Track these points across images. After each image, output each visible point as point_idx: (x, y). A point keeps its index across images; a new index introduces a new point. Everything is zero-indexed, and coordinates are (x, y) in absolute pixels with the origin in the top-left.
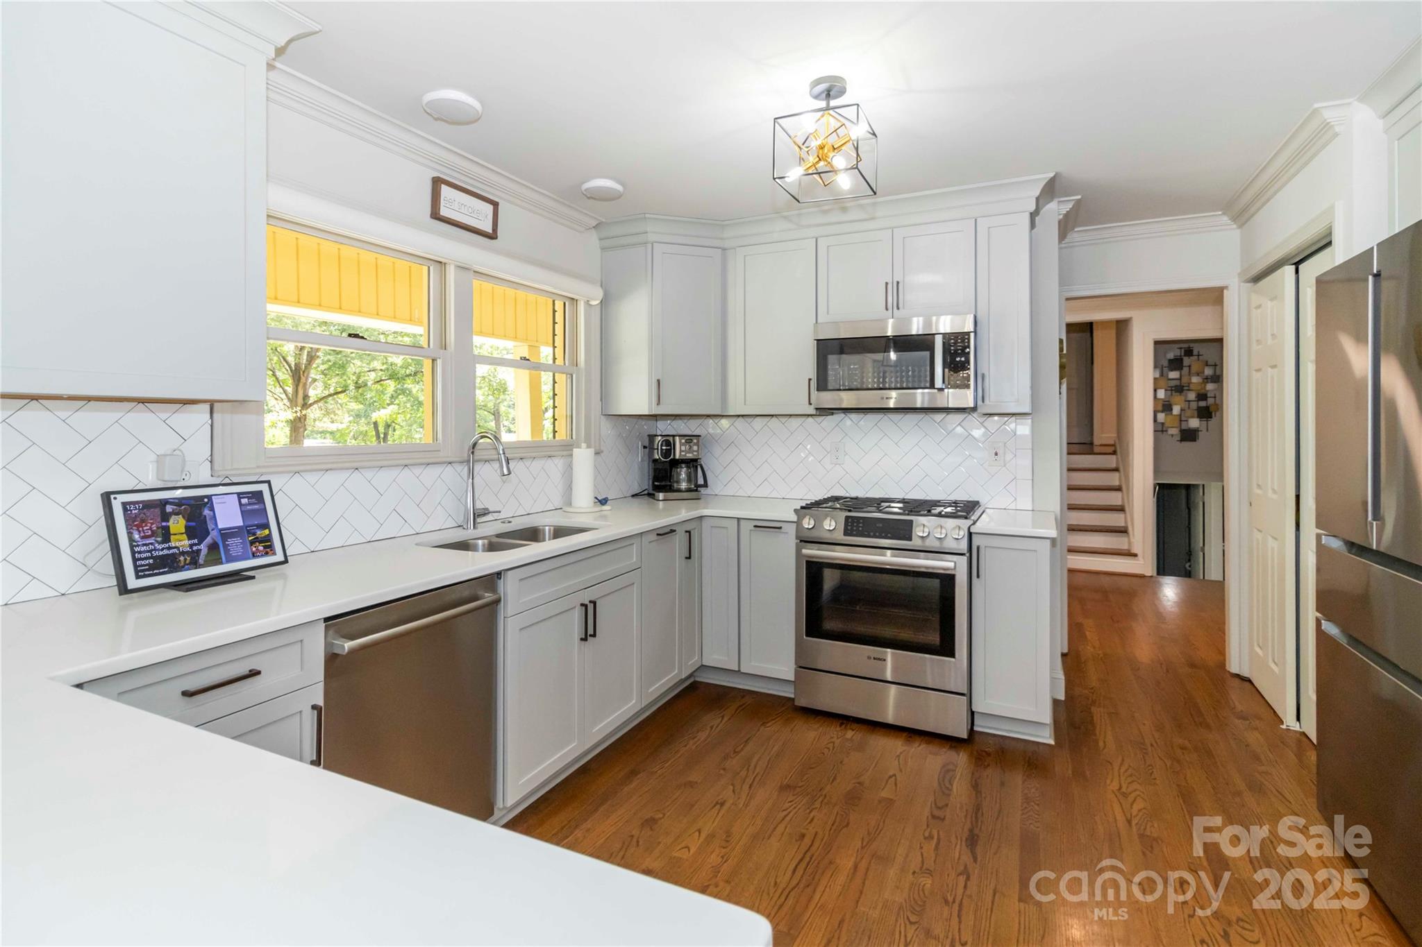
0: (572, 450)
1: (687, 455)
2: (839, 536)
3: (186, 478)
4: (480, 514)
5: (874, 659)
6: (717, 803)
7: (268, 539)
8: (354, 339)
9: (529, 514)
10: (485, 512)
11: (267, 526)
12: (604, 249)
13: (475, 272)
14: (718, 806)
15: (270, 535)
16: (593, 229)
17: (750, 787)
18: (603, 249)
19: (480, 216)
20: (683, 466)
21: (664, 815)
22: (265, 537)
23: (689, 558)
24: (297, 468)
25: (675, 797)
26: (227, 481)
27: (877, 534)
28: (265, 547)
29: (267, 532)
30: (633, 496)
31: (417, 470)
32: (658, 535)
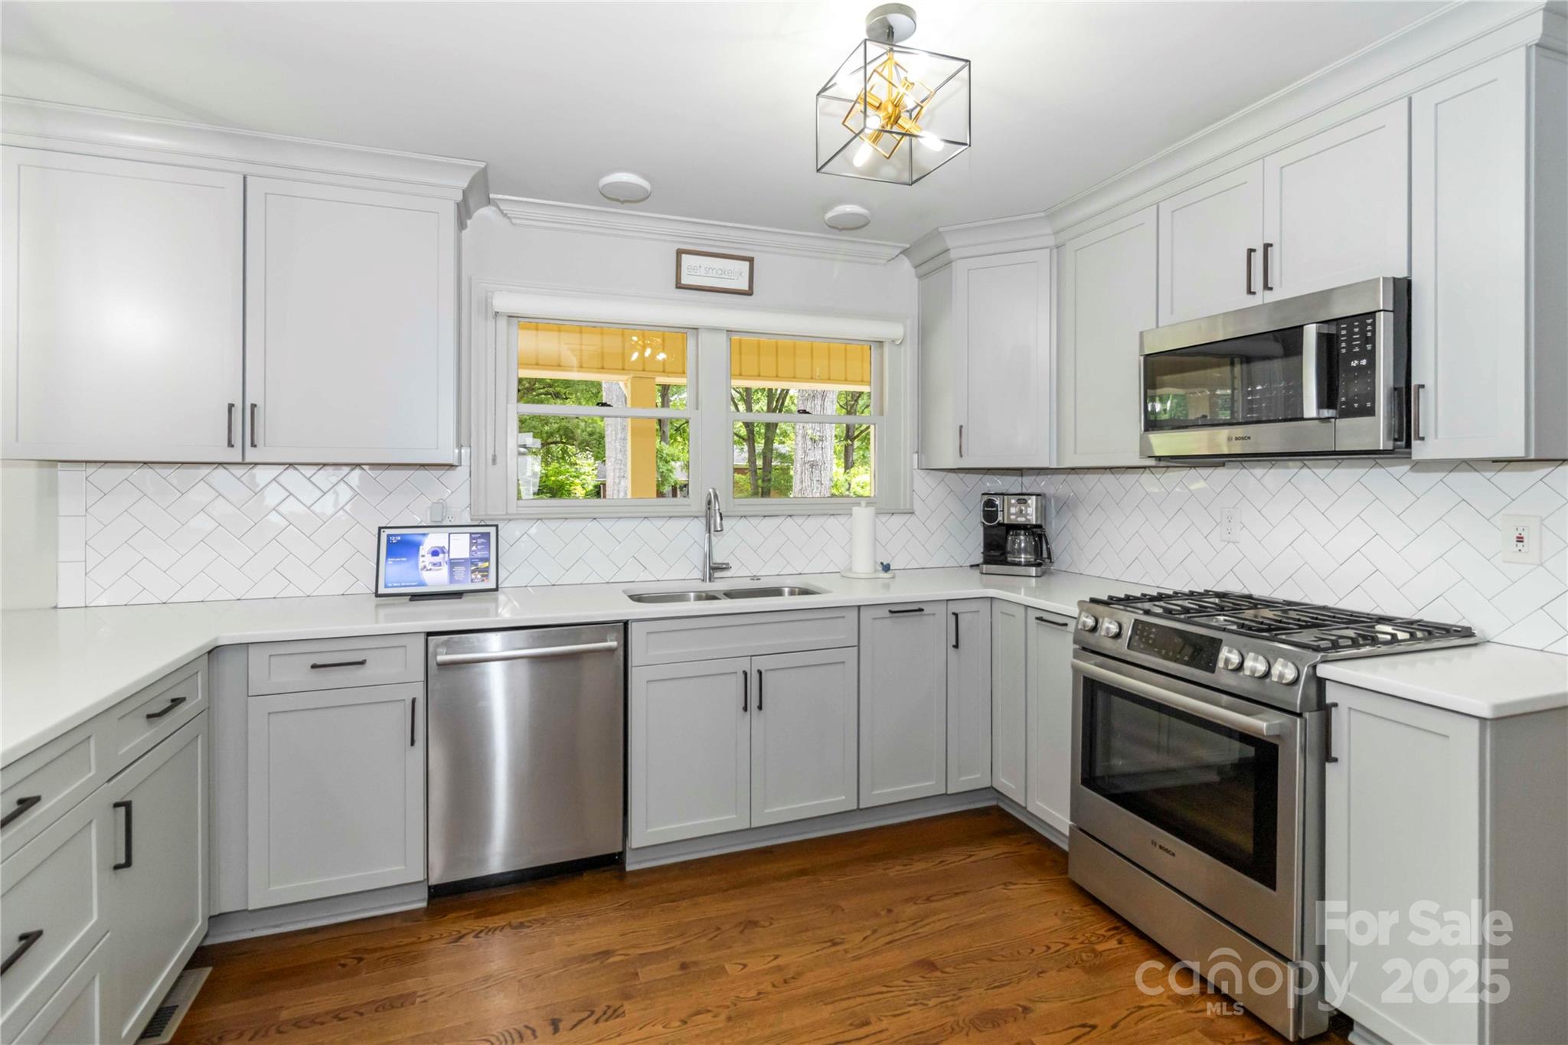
0: (851, 509)
1: (1019, 519)
2: (1121, 647)
3: (452, 520)
4: (716, 568)
5: (1161, 847)
6: (830, 941)
7: (486, 570)
8: (603, 408)
9: (800, 574)
10: (722, 567)
11: (487, 560)
12: (922, 276)
13: (728, 331)
14: (829, 944)
15: (488, 567)
16: (902, 256)
17: (864, 939)
18: (920, 277)
19: (735, 275)
20: (1022, 532)
21: (771, 924)
22: (485, 568)
23: (956, 646)
24: (540, 517)
25: (803, 913)
26: (483, 523)
27: (1171, 654)
28: (483, 576)
29: (486, 564)
30: (972, 566)
31: (659, 523)
32: (891, 612)
